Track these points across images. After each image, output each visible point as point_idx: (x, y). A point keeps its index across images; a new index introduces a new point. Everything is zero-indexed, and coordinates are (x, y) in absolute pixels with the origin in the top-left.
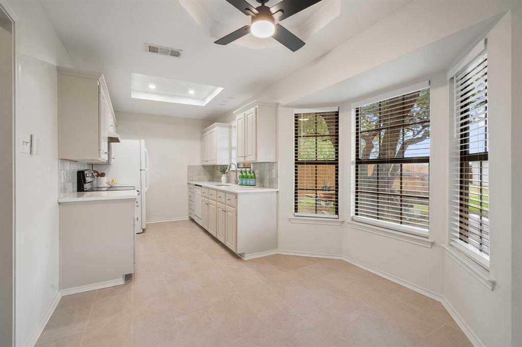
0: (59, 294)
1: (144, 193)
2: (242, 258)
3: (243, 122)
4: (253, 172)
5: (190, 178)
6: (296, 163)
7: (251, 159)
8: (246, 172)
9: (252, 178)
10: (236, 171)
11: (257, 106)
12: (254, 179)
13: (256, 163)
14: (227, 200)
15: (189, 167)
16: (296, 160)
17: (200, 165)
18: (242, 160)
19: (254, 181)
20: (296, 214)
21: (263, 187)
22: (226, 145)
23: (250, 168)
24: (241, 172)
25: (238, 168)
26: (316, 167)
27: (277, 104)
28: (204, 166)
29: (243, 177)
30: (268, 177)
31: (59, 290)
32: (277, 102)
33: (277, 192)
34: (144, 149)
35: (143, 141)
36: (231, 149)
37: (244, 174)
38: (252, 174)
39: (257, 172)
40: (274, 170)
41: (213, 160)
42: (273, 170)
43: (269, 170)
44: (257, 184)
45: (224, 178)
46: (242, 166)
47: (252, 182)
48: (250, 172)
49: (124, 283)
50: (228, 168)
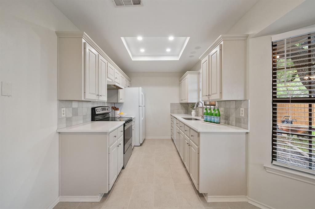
0: (58, 199)
1: (141, 121)
2: (205, 197)
3: (208, 63)
4: (218, 109)
5: (172, 111)
6: (273, 101)
7: (215, 97)
8: (210, 109)
9: (216, 116)
10: (203, 108)
11: (222, 43)
12: (219, 117)
13: (221, 101)
14: (191, 136)
15: (172, 104)
16: (273, 97)
17: (179, 103)
18: (206, 98)
19: (218, 119)
20: (274, 162)
21: (228, 124)
22: (196, 87)
23: (215, 105)
24: (206, 109)
25: (205, 105)
26: (310, 106)
27: (247, 36)
28: (181, 104)
29: (208, 114)
30: (234, 115)
31: (59, 196)
32: (247, 33)
33: (247, 133)
34: (141, 93)
35: (141, 88)
36: (199, 90)
37: (209, 111)
38: (217, 112)
39: (221, 109)
40: (243, 109)
41: (186, 99)
42: (241, 109)
43: (236, 108)
44: (222, 121)
45: (193, 112)
46: (208, 103)
47: (216, 120)
48: (214, 109)
49: (99, 201)
50: (196, 106)
